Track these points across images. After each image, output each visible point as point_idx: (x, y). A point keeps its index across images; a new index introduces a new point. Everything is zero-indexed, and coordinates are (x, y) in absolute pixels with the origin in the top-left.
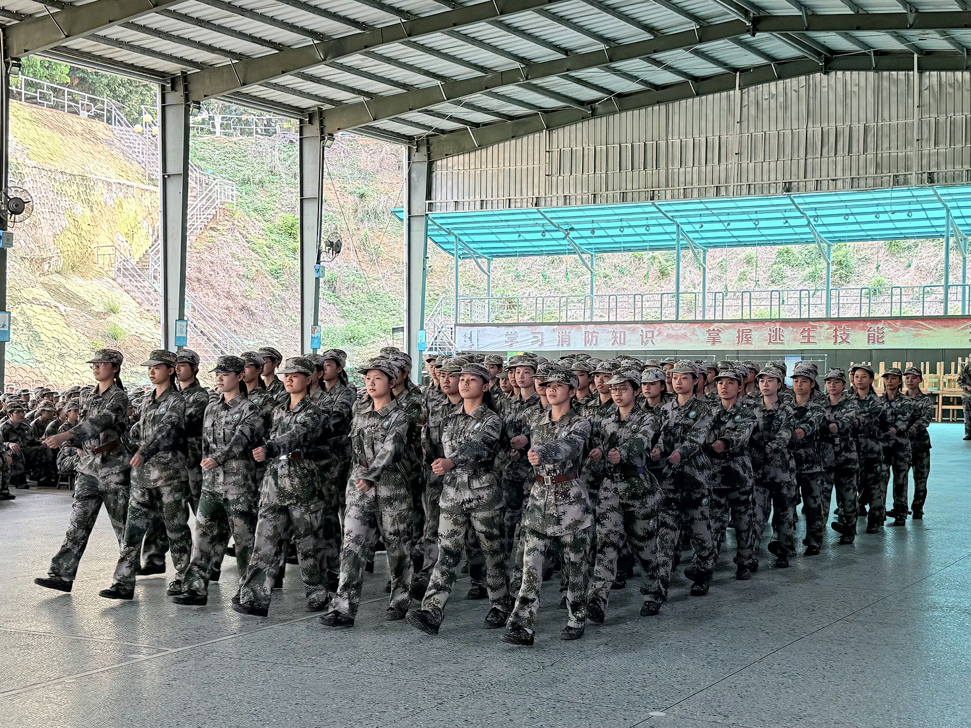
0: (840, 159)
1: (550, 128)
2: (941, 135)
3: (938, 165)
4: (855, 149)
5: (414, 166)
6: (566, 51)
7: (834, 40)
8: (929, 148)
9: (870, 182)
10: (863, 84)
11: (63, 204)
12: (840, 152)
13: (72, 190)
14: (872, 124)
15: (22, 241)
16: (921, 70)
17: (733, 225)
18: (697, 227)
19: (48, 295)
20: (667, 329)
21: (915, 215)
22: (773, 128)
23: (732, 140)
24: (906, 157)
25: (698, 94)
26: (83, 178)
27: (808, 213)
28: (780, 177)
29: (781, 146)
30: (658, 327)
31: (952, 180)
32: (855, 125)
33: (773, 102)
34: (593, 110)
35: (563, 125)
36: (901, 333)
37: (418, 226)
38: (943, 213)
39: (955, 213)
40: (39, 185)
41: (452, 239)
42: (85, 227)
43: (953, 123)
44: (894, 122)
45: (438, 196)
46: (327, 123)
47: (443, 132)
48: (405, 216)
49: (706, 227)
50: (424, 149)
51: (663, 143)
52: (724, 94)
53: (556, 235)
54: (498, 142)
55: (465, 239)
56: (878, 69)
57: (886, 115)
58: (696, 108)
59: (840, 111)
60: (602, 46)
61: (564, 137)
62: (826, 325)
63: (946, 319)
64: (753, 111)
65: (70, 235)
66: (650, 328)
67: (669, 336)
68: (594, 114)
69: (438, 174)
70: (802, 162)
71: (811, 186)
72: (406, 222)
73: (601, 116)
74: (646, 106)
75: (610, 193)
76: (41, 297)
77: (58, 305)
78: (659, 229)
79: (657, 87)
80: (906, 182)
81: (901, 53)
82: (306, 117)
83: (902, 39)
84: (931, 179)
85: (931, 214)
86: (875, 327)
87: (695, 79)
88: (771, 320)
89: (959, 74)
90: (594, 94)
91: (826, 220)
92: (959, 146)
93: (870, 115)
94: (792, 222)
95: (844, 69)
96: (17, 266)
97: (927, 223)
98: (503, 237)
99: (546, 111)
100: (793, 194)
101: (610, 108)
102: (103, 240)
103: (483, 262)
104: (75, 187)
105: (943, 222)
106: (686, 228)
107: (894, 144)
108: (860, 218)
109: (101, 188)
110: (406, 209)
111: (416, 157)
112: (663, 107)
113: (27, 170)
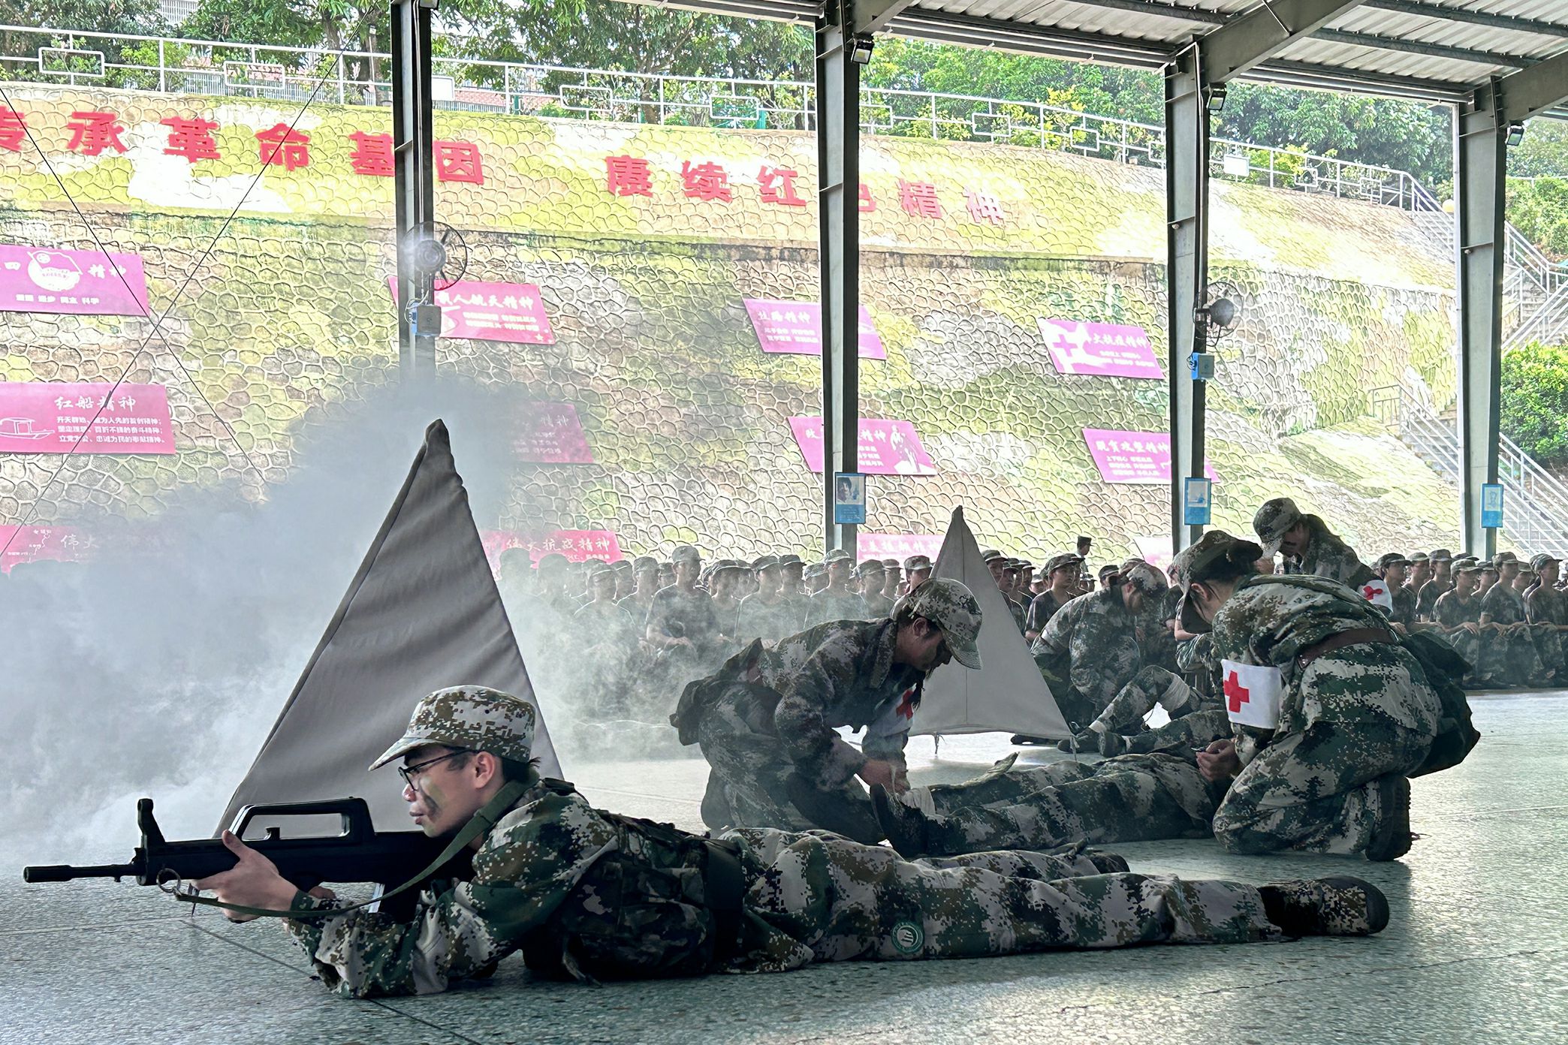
11: (1319, 326)
13: (1332, 305)
15: (1252, 386)
19: (1286, 463)
26: (1353, 285)
40: (1282, 299)
42: (1353, 359)
65: (1327, 374)
76: (1277, 467)
77: (1303, 477)
96: (1242, 422)
102: (1385, 378)
104: (1337, 300)
109: (1380, 299)
113: (1263, 278)
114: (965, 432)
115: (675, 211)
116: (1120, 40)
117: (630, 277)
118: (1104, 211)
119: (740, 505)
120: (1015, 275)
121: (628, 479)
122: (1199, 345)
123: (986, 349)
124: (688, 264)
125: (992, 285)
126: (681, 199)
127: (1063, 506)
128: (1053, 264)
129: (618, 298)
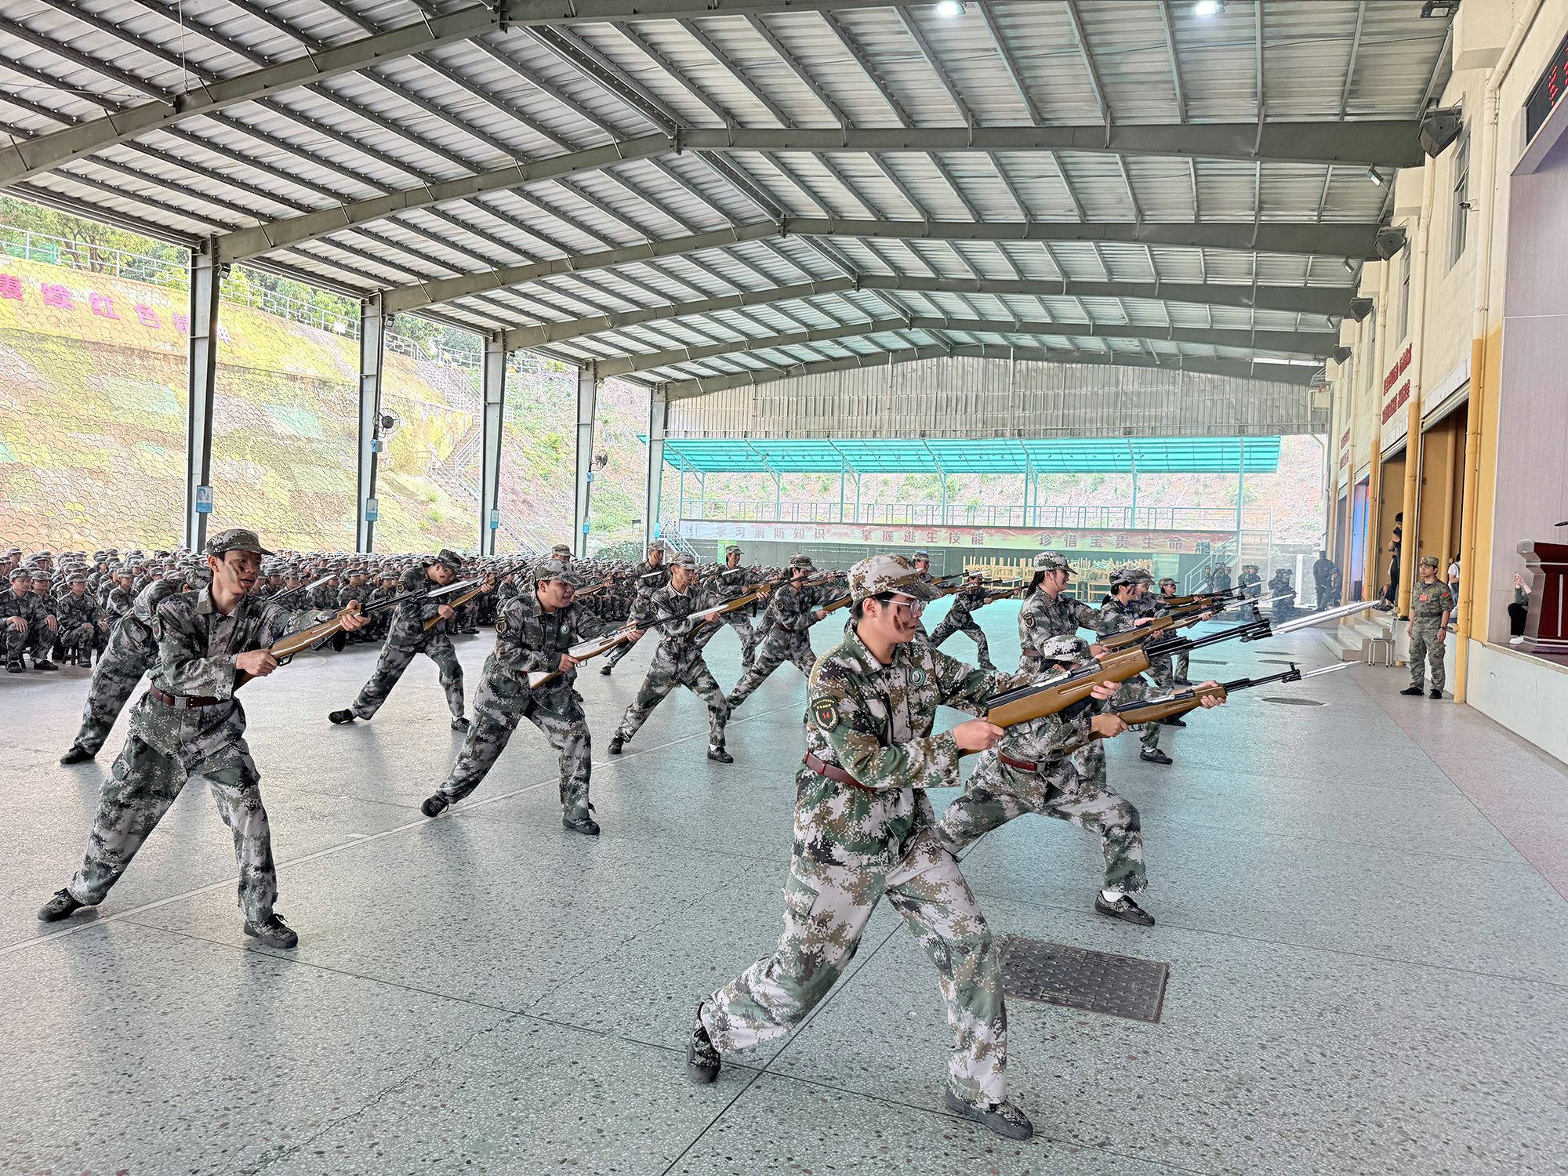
0: (958, 416)
1: (756, 383)
2: (1027, 403)
3: (1024, 425)
4: (969, 410)
5: (655, 404)
6: (778, 331)
7: (961, 336)
8: (1019, 413)
9: (979, 434)
10: (975, 366)
12: (959, 412)
13: (401, 409)
14: (981, 394)
16: (1015, 359)
17: (882, 458)
18: (857, 458)
19: (387, 487)
20: (834, 529)
21: (1006, 457)
22: (914, 392)
23: (885, 399)
24: (1003, 418)
25: (863, 366)
26: (407, 400)
27: (934, 452)
28: (918, 427)
29: (919, 405)
30: (827, 527)
31: (1034, 435)
32: (970, 394)
33: (914, 375)
34: (788, 372)
35: (766, 381)
36: (994, 538)
37: (657, 447)
38: (1025, 457)
39: (1032, 457)
41: (678, 457)
42: (408, 436)
43: (1035, 396)
44: (996, 394)
45: (671, 427)
46: (599, 370)
47: (677, 380)
48: (647, 439)
49: (863, 458)
50: (663, 393)
51: (837, 398)
52: (881, 367)
53: (755, 458)
54: (718, 390)
55: (688, 458)
56: (986, 357)
57: (991, 388)
58: (861, 375)
59: (960, 383)
60: (805, 330)
61: (768, 390)
62: (944, 530)
63: (1024, 529)
64: (900, 380)
65: (398, 443)
66: (821, 527)
67: (835, 534)
68: (789, 375)
69: (672, 410)
70: (933, 418)
71: (939, 434)
72: (648, 444)
73: (793, 376)
74: (825, 372)
75: (799, 431)
76: (384, 489)
77: (394, 494)
78: (830, 458)
79: (834, 359)
80: (1003, 435)
81: (1003, 346)
82: (584, 365)
83: (1004, 337)
84: (1020, 435)
85: (1016, 457)
86: (977, 532)
87: (861, 355)
88: (906, 525)
89: (1040, 363)
90: (791, 361)
91: (945, 458)
92: (1038, 412)
93: (980, 387)
94: (922, 458)
95: (963, 356)
97: (1013, 463)
98: (716, 458)
99: (754, 371)
100: (927, 439)
101: (800, 372)
102: (420, 446)
103: (699, 475)
104: (403, 407)
105: (1024, 463)
106: (849, 458)
107: (995, 409)
108: (968, 458)
109: (419, 408)
110: (648, 434)
111: (657, 397)
112: (837, 373)
114: (228, 459)
115: (38, 312)
116: (342, 283)
117: (29, 353)
118: (282, 345)
119: (110, 492)
120: (249, 376)
121: (39, 472)
122: (375, 436)
123: (237, 414)
124: (63, 349)
125: (237, 381)
126: (42, 305)
127: (283, 502)
128: (269, 374)
129: (22, 364)
